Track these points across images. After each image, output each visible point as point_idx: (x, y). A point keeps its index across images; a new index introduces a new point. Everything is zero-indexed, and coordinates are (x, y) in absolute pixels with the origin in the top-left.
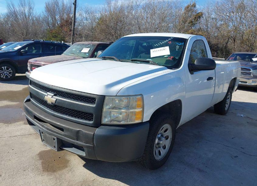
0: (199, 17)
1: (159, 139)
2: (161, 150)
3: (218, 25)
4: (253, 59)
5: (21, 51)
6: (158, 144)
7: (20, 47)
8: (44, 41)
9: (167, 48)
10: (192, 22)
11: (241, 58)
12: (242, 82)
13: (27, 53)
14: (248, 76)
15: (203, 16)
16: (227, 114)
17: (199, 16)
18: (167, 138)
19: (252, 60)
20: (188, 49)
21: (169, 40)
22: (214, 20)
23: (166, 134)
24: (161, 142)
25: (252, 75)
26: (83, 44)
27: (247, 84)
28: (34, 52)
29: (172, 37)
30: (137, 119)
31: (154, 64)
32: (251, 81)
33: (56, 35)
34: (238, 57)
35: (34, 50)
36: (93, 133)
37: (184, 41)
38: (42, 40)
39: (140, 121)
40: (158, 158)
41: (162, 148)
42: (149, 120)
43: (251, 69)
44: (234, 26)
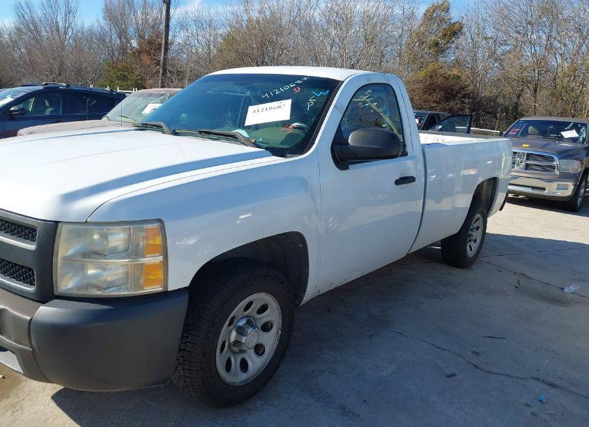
0: (454, 34)
1: (241, 331)
2: (250, 358)
3: (499, 51)
4: (563, 133)
5: (12, 109)
6: (237, 343)
7: (9, 100)
8: (68, 86)
9: (287, 104)
10: (437, 44)
11: (537, 132)
12: (533, 188)
13: (23, 114)
14: (547, 175)
15: (465, 30)
16: (474, 267)
17: (454, 31)
18: (266, 328)
19: (562, 137)
20: (335, 106)
21: (297, 84)
22: (491, 42)
23: (264, 317)
24: (244, 340)
25: (557, 173)
26: (150, 95)
27: (545, 193)
28: (48, 112)
29: (306, 77)
30: (149, 282)
31: (245, 142)
32: (555, 185)
33: (126, 74)
34: (531, 128)
35: (48, 107)
36: (29, 318)
37: (331, 86)
38: (65, 85)
39: (159, 289)
40: (237, 378)
41: (252, 352)
42: (187, 284)
43: (556, 158)
44: (534, 55)
